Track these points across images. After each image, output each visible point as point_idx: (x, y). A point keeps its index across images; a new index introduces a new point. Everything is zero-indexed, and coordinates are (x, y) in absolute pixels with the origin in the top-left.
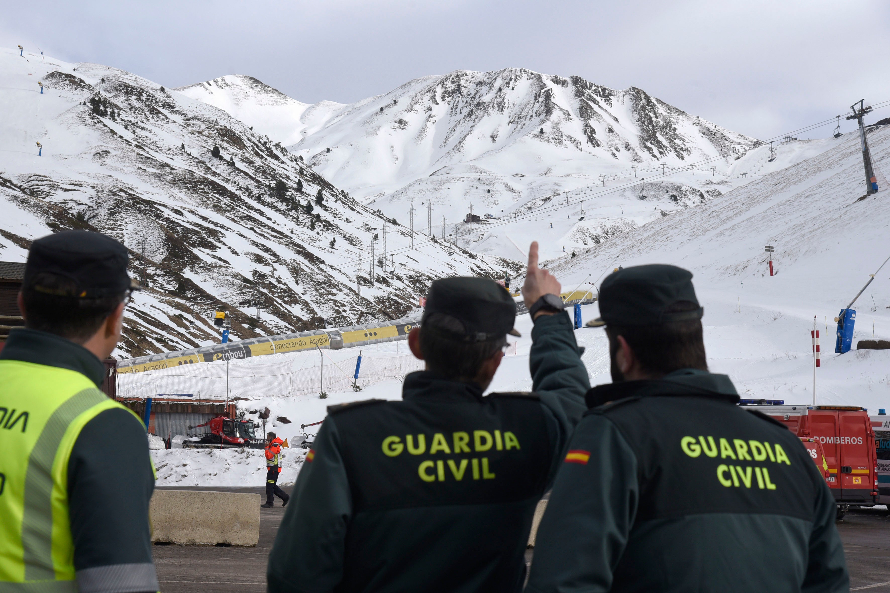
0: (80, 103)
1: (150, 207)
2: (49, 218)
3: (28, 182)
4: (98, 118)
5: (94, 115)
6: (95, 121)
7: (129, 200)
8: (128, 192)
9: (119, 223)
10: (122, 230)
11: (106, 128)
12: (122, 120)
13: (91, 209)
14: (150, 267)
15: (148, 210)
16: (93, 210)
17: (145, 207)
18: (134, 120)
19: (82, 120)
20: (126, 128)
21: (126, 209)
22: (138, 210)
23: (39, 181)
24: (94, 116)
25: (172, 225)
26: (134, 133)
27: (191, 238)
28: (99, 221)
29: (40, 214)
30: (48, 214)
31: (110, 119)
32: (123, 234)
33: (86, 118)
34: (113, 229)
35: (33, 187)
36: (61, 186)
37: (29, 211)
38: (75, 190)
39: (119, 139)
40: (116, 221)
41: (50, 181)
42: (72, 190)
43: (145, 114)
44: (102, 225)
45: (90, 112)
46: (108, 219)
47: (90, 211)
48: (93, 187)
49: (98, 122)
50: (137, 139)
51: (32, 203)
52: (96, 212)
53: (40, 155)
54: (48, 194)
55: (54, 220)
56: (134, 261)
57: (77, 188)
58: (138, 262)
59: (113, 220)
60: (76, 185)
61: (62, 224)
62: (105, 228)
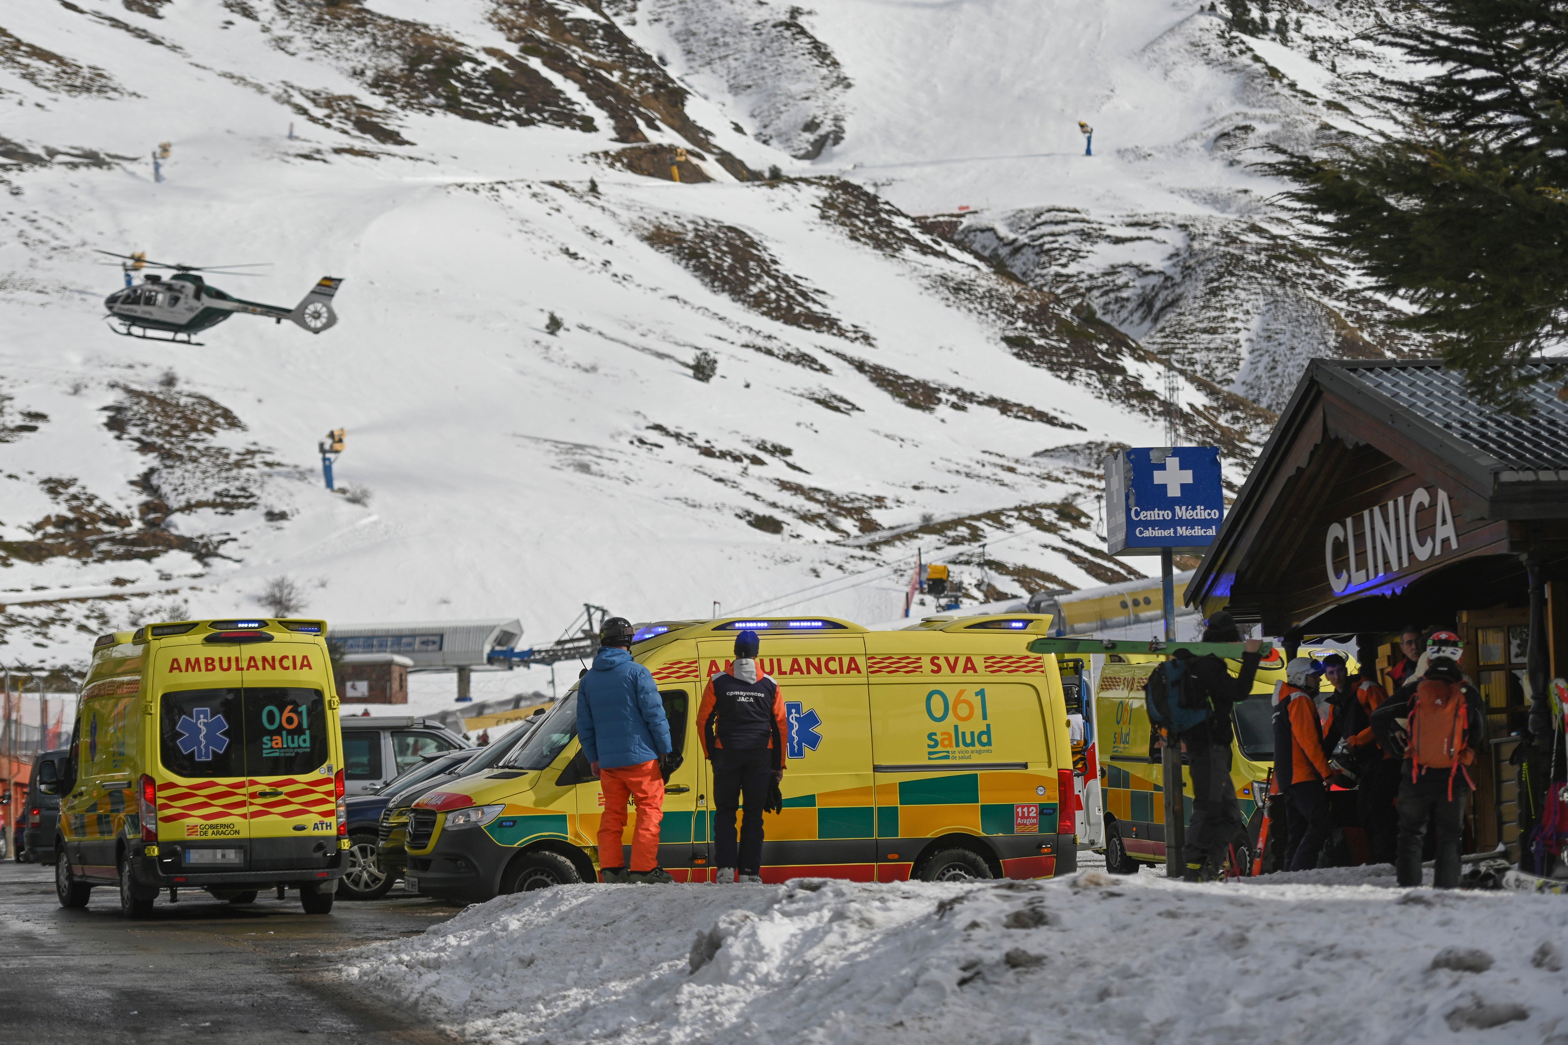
0: (1202, 8)
1: (1314, 266)
2: (1012, 323)
3: (1033, 228)
4: (1242, 42)
5: (1234, 34)
6: (1234, 49)
7: (1259, 254)
8: (1266, 231)
9: (1230, 314)
10: (1237, 331)
11: (1258, 66)
12: (1307, 38)
13: (1169, 284)
14: (1257, 424)
15: (1304, 274)
16: (1173, 285)
17: (1298, 266)
18: (1338, 35)
19: (1202, 50)
20: (1313, 57)
21: (1250, 277)
22: (1278, 278)
23: (1057, 223)
24: (1233, 38)
25: (1360, 307)
26: (1333, 69)
27: (1407, 338)
28: (1180, 314)
29: (992, 317)
30: (1012, 315)
31: (1274, 40)
32: (1237, 341)
33: (1213, 46)
34: (1213, 331)
35: (1041, 241)
36: (1105, 233)
37: (970, 311)
38: (1139, 239)
39: (1287, 92)
40: (1223, 309)
41: (1083, 221)
42: (1132, 239)
43: (1377, 15)
44: (1188, 323)
45: (1223, 27)
46: (1203, 308)
47: (1167, 288)
48: (1183, 227)
49: (1241, 52)
50: (1338, 85)
51: (981, 290)
52: (1178, 291)
53: (1088, 152)
54: (1076, 255)
55: (1024, 329)
56: (1219, 412)
57: (1145, 232)
58: (1229, 415)
59: (1216, 309)
60: (1143, 225)
61: (1044, 335)
62: (1193, 331)
